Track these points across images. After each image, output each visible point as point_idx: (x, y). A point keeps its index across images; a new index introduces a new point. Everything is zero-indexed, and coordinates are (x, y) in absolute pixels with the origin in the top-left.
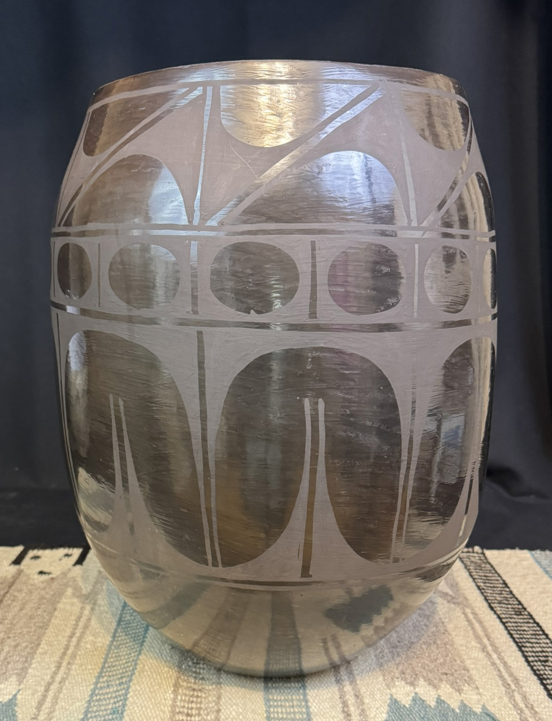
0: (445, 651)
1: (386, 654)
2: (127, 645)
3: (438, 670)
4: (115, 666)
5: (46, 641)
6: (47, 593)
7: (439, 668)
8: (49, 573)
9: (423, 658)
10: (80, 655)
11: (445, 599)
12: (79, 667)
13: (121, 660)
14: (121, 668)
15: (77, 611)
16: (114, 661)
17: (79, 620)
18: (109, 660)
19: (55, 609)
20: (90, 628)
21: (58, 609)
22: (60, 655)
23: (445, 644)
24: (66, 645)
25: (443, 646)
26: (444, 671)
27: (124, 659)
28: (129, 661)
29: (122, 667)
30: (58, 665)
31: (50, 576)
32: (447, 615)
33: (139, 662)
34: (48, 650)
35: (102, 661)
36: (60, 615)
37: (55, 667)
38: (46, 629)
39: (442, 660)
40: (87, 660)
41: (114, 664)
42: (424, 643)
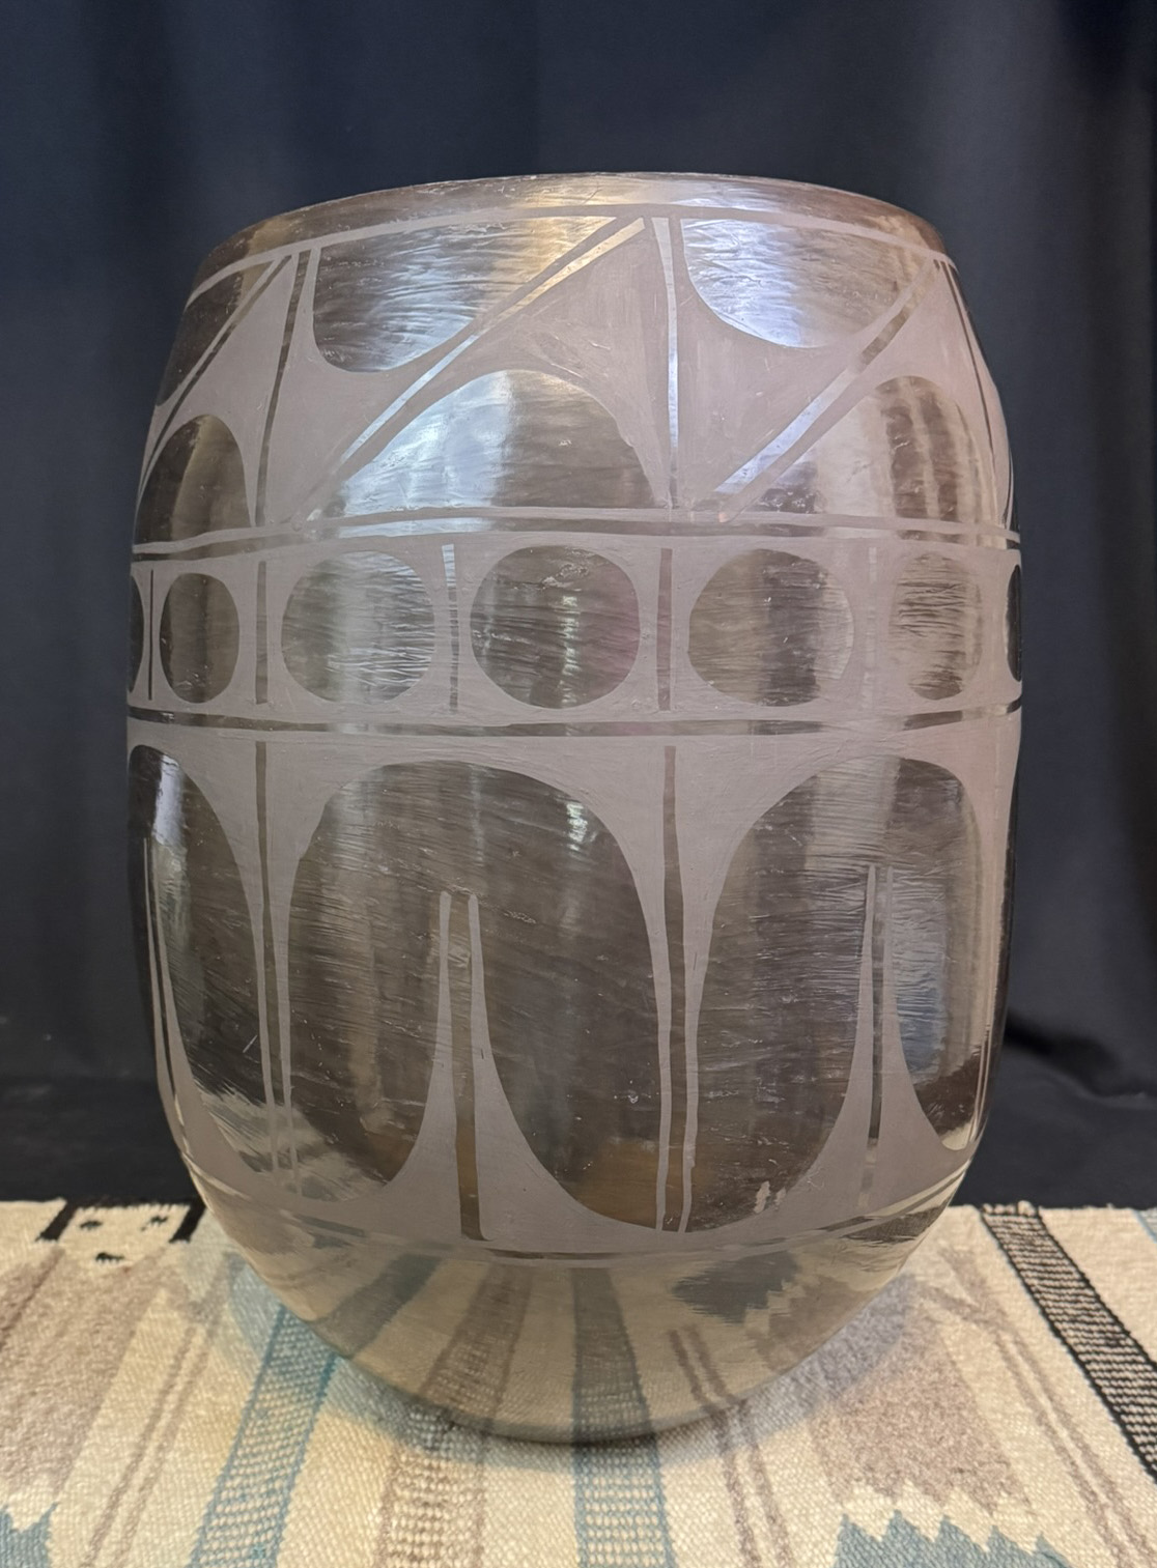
0: (959, 1423)
1: (834, 1426)
2: (284, 1410)
3: (943, 1463)
4: (259, 1453)
5: (112, 1401)
6: (115, 1300)
7: (947, 1459)
8: (119, 1258)
9: (911, 1437)
10: (184, 1431)
11: (958, 1313)
12: (181, 1455)
13: (270, 1441)
14: (270, 1459)
15: (178, 1339)
16: (256, 1444)
17: (183, 1358)
18: (244, 1442)
19: (132, 1334)
20: (205, 1373)
21: (138, 1333)
22: (143, 1430)
23: (959, 1409)
24: (155, 1410)
25: (955, 1411)
26: (955, 1464)
27: (278, 1439)
28: (288, 1445)
29: (274, 1456)
30: (138, 1451)
31: (122, 1264)
32: (962, 1347)
33: (308, 1447)
34: (117, 1420)
35: (231, 1443)
36: (141, 1347)
37: (133, 1455)
38: (112, 1376)
39: (951, 1443)
40: (200, 1443)
41: (255, 1450)
42: (914, 1405)
